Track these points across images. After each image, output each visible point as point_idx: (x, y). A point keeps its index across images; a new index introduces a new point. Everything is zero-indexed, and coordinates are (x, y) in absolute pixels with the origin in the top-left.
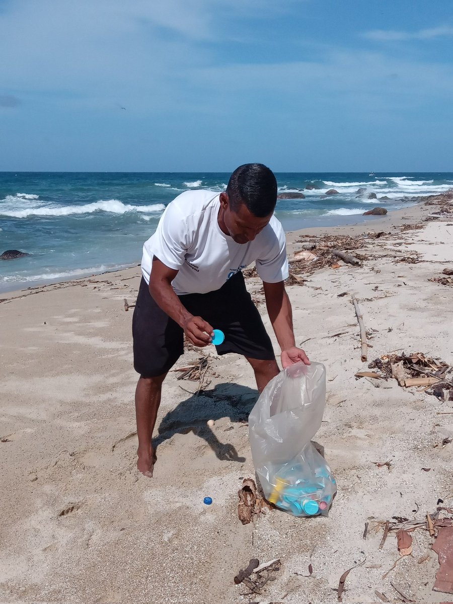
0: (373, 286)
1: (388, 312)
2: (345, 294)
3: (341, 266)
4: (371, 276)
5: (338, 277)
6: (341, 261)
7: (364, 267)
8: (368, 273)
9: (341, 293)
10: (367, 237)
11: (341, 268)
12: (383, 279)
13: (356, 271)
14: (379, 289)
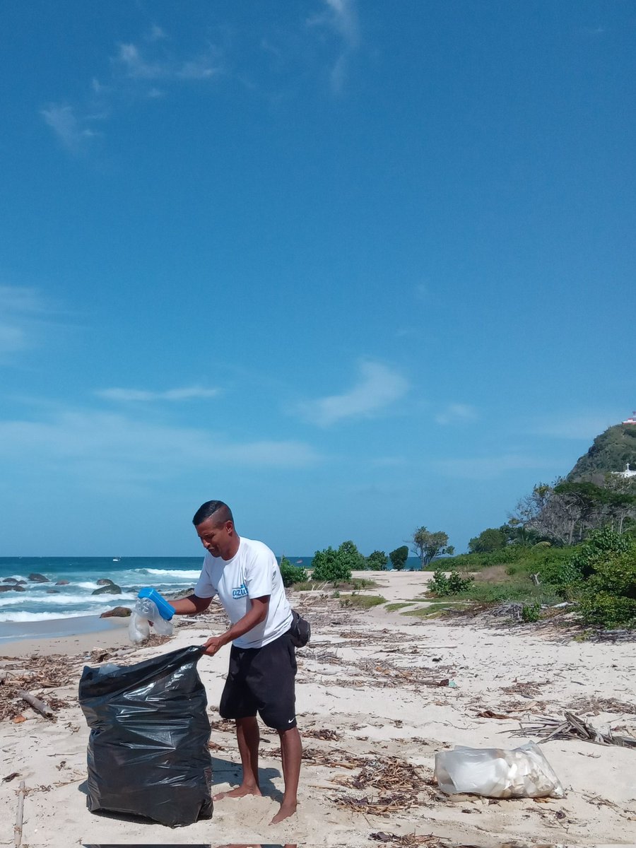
0: (58, 762)
1: (67, 814)
2: (15, 775)
3: (27, 719)
4: (62, 740)
5: (16, 740)
6: (30, 709)
7: (59, 721)
8: (60, 733)
9: (9, 775)
10: (89, 658)
11: (26, 722)
12: (78, 745)
13: (45, 730)
14: (67, 765)
